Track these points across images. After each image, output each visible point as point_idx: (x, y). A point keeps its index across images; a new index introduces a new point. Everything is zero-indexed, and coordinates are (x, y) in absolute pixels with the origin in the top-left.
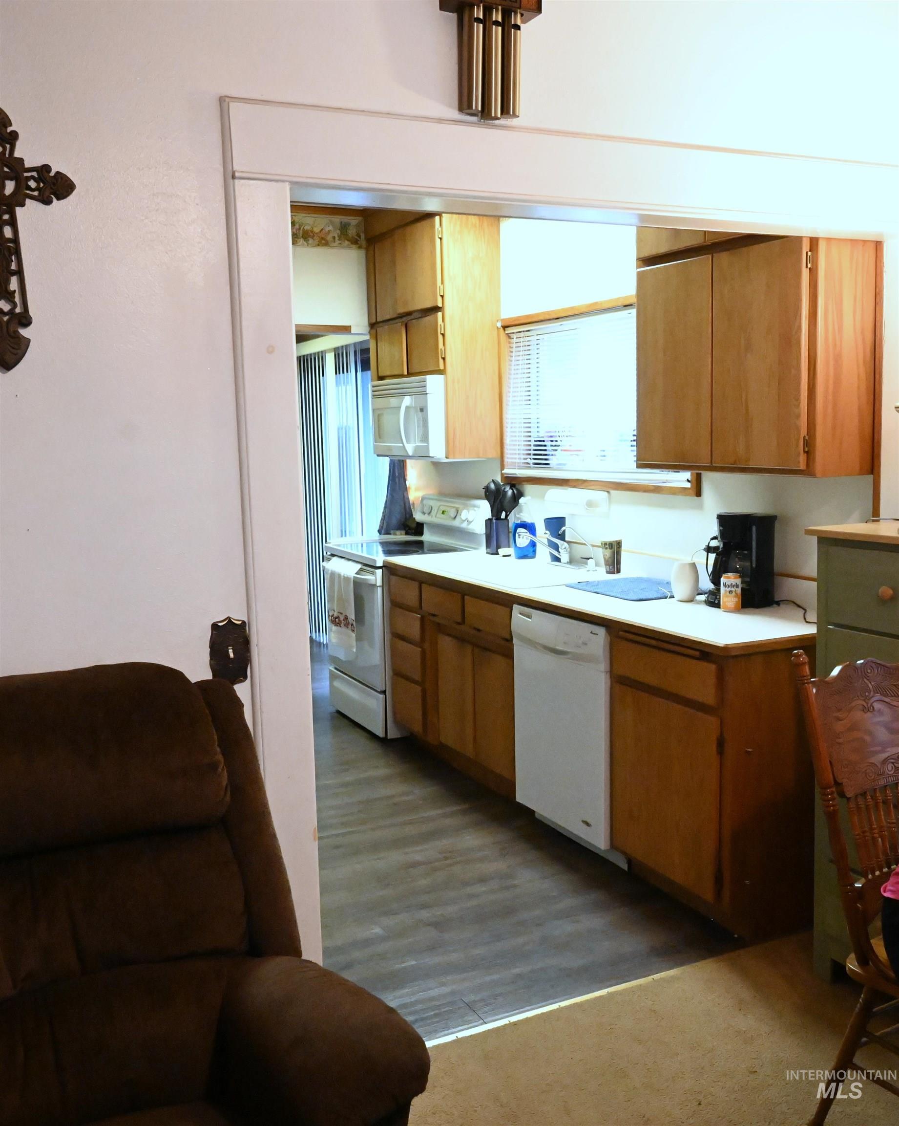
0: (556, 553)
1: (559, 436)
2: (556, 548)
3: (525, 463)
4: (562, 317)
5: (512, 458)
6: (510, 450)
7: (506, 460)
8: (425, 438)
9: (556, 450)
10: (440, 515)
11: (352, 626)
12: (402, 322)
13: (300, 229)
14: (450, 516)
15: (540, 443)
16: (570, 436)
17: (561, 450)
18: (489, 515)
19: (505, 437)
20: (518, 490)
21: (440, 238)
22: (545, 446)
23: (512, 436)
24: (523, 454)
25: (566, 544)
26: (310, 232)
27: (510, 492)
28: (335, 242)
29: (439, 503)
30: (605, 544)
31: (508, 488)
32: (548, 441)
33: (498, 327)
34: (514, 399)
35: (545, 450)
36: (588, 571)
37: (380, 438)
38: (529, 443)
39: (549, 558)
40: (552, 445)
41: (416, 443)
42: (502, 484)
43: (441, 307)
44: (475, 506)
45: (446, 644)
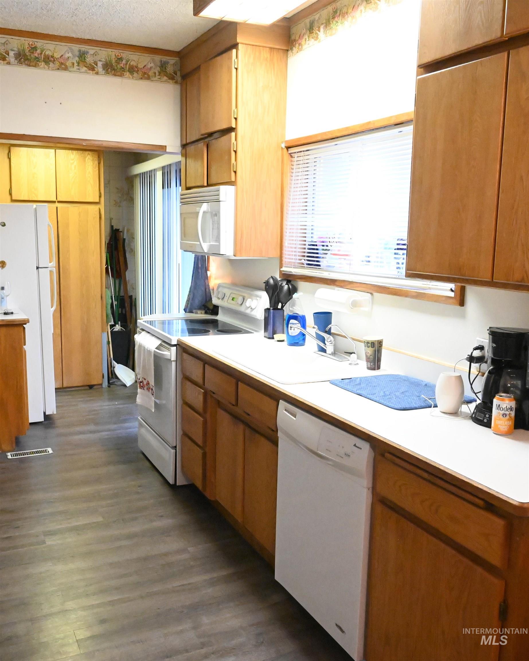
0: (322, 345)
1: (330, 242)
2: (323, 340)
3: (300, 263)
4: (338, 138)
5: (290, 259)
6: (289, 251)
7: (284, 260)
8: (218, 239)
9: (326, 254)
10: (230, 301)
11: (152, 391)
12: (204, 142)
13: (126, 64)
14: (238, 303)
15: (313, 247)
16: (339, 242)
17: (331, 254)
18: (268, 306)
19: (284, 241)
20: (292, 285)
21: (236, 68)
22: (317, 249)
23: (290, 240)
24: (299, 256)
25: (331, 338)
26: (134, 67)
27: (286, 287)
28: (155, 77)
29: (231, 291)
30: (368, 343)
31: (284, 283)
32: (320, 245)
33: (282, 147)
34: (293, 208)
35: (317, 253)
36: (350, 364)
37: (185, 237)
38: (304, 247)
39: (316, 349)
40: (323, 250)
41: (210, 242)
42: (279, 279)
43: (234, 128)
44: (257, 296)
45: (223, 418)
